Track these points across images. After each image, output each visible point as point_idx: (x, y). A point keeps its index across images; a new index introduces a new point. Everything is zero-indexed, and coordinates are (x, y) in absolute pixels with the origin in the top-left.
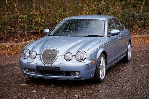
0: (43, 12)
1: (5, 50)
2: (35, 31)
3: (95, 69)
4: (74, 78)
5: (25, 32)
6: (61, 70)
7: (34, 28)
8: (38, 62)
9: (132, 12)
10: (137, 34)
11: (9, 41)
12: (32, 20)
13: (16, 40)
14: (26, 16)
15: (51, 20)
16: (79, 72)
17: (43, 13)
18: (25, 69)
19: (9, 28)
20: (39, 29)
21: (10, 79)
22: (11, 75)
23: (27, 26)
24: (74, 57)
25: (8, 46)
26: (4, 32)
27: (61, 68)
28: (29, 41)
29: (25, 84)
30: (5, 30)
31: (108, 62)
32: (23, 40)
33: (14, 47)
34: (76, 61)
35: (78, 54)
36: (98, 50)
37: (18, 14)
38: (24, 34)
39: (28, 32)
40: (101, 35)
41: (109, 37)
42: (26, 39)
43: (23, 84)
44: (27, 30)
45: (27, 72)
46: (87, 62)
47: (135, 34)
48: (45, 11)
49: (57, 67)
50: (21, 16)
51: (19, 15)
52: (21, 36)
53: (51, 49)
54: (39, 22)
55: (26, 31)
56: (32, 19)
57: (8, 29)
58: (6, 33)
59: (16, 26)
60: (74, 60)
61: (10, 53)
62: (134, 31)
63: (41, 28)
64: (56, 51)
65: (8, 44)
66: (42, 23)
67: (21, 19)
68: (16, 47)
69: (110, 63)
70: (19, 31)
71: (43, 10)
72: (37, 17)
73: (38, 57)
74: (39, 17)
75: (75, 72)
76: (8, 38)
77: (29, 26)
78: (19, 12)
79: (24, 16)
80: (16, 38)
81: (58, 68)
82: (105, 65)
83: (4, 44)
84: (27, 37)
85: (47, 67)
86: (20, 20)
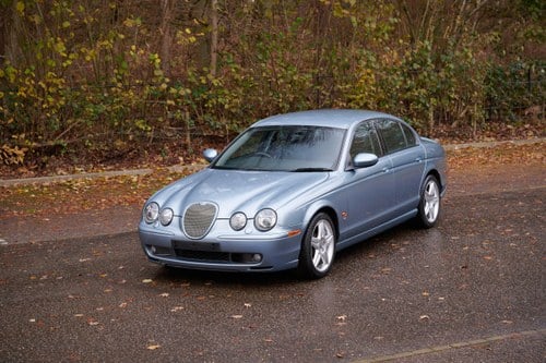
0: (237, 76)
1: (126, 192)
2: (216, 133)
3: (299, 248)
4: (252, 268)
5: (185, 136)
6: (223, 249)
7: (212, 124)
8: (176, 232)
9: (524, 65)
10: (535, 133)
11: (140, 163)
12: (205, 101)
13: (161, 159)
14: (189, 91)
15: (260, 99)
16: (261, 255)
17: (237, 80)
18: (149, 246)
19: (141, 126)
20: (227, 127)
21: (121, 270)
22: (125, 260)
23: (192, 118)
24: (251, 222)
25: (135, 179)
26: (125, 137)
27: (222, 245)
28: (198, 162)
29: (150, 280)
30: (128, 132)
31: (341, 232)
32: (181, 159)
33: (152, 182)
34: (255, 231)
35: (260, 215)
36: (308, 206)
37: (164, 86)
38: (183, 142)
39: (195, 137)
40: (329, 168)
41: (352, 171)
42: (187, 156)
43: (146, 281)
44: (192, 131)
45: (154, 254)
46: (277, 233)
47: (531, 133)
48: (245, 74)
49: (213, 244)
50: (173, 90)
51: (168, 89)
52: (173, 149)
53: (204, 203)
54: (226, 106)
55: (188, 134)
56: (205, 97)
57: (138, 128)
58: (133, 141)
59: (161, 119)
60: (250, 228)
61: (136, 201)
62: (527, 126)
63: (232, 123)
64: (212, 208)
65: (136, 171)
66: (233, 111)
67: (175, 100)
68: (158, 181)
69: (349, 234)
70: (169, 134)
71: (238, 71)
72: (220, 92)
73: (176, 220)
74: (226, 92)
75: (253, 255)
76: (138, 155)
77: (200, 118)
78: (167, 80)
79: (182, 92)
80: (159, 153)
81: (215, 245)
82: (330, 237)
83: (125, 172)
84: (190, 150)
85: (194, 244)
86: (169, 102)
